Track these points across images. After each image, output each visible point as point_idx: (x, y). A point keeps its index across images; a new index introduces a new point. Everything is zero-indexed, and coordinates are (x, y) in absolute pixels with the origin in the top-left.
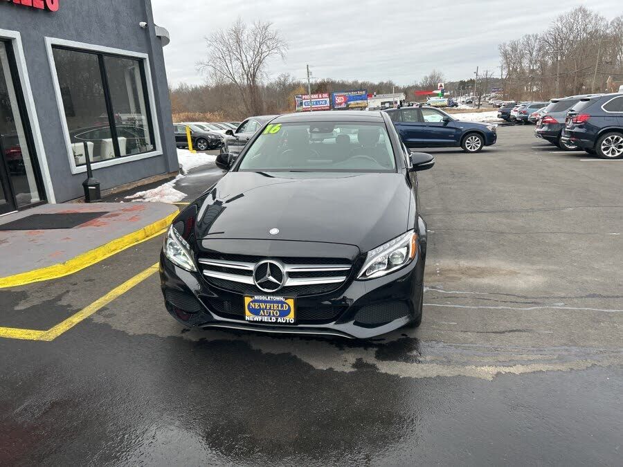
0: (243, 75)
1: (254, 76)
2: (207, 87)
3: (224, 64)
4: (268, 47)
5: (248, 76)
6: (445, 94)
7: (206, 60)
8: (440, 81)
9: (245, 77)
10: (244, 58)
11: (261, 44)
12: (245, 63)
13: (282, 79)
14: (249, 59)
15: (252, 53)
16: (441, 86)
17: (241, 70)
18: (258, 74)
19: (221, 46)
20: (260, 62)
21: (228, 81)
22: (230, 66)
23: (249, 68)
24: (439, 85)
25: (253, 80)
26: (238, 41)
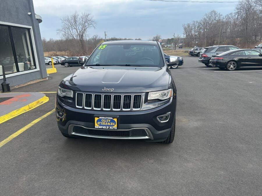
0: (77, 35)
1: (82, 36)
2: (62, 40)
3: (69, 30)
4: (88, 24)
5: (79, 36)
6: (162, 44)
7: (61, 28)
8: (160, 39)
9: (78, 36)
10: (78, 28)
11: (85, 22)
12: (78, 30)
13: (94, 37)
14: (80, 28)
15: (81, 26)
16: (160, 41)
17: (76, 33)
18: (84, 35)
19: (67, 23)
20: (85, 30)
21: (71, 38)
22: (71, 31)
23: (80, 32)
24: (159, 40)
25: (82, 38)
26: (75, 21)
